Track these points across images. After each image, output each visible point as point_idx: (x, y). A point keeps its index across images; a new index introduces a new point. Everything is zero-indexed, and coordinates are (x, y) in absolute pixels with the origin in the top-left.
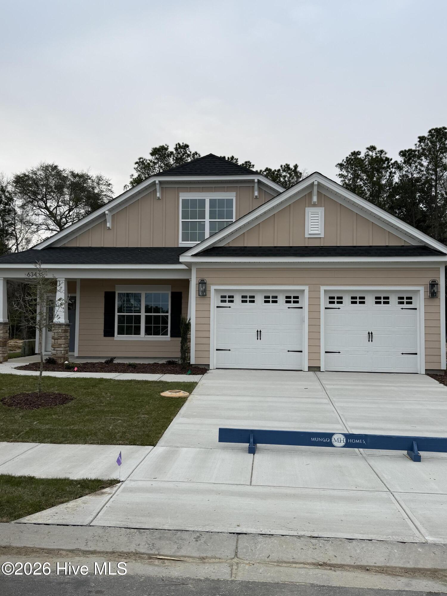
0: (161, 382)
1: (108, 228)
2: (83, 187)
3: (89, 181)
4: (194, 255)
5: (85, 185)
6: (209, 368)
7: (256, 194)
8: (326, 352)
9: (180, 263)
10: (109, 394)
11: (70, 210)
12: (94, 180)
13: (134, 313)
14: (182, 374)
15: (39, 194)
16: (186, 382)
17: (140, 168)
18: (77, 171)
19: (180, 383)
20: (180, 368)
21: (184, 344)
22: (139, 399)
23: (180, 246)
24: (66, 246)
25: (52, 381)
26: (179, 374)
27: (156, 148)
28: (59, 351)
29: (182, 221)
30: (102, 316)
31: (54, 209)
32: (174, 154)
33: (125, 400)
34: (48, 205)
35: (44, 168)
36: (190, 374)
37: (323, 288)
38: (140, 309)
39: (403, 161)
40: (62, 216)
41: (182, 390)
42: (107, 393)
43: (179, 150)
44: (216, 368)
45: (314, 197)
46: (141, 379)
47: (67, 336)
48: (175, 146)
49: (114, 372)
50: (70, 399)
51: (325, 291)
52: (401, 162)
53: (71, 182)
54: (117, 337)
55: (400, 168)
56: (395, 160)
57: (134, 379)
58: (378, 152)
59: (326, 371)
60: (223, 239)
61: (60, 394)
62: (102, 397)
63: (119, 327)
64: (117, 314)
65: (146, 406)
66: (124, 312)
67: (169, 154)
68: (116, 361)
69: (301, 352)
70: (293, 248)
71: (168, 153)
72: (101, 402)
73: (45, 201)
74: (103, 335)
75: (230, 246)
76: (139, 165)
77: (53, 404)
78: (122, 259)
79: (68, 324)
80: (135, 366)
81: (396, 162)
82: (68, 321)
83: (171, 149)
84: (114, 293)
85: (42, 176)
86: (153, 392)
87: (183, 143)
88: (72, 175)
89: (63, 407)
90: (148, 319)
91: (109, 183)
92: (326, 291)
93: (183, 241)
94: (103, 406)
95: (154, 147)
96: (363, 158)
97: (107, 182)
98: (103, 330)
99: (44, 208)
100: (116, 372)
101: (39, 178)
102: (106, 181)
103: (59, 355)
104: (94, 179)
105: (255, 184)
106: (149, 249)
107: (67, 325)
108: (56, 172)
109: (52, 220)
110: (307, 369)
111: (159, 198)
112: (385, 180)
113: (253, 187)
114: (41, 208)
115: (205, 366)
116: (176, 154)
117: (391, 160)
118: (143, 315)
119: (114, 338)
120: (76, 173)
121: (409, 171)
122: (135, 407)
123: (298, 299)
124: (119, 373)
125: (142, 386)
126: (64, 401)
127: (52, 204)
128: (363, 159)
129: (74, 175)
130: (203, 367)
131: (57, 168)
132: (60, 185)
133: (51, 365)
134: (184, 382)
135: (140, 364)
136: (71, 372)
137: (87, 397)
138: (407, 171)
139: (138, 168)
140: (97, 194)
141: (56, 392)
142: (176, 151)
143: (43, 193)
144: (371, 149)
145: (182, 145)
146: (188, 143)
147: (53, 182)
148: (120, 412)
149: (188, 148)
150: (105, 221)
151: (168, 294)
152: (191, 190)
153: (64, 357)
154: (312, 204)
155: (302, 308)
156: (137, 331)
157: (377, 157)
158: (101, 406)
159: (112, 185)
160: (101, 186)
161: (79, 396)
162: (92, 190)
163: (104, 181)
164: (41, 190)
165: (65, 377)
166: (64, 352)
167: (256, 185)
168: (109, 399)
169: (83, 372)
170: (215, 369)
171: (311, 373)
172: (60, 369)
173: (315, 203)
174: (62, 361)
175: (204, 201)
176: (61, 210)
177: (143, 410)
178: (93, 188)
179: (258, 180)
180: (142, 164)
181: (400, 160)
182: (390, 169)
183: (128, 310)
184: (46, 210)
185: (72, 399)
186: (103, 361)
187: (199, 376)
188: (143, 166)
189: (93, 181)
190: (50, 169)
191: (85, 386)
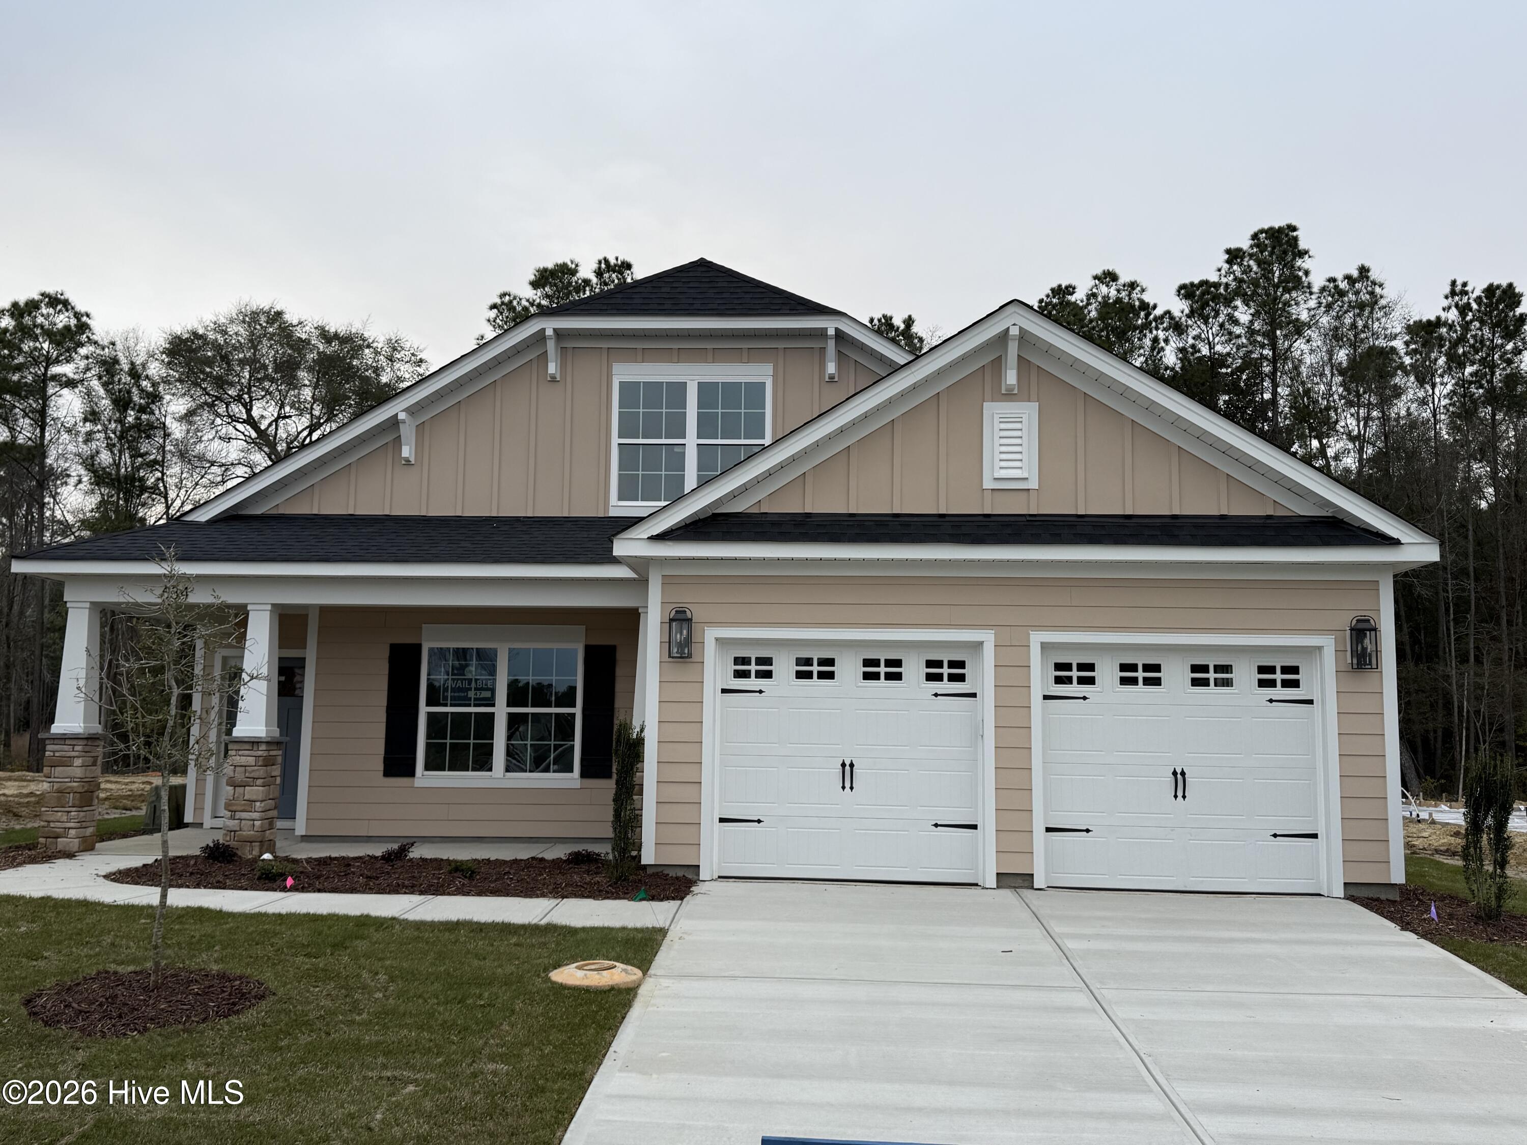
0: (551, 928)
1: (406, 461)
2: (351, 366)
3: (367, 351)
4: (657, 535)
5: (354, 363)
6: (699, 875)
7: (831, 368)
8: (1048, 830)
9: (616, 561)
10: (383, 977)
11: (312, 428)
12: (379, 350)
13: (475, 705)
14: (615, 898)
15: (232, 384)
16: (630, 927)
17: (502, 321)
18: (335, 325)
19: (614, 932)
20: (609, 877)
21: (622, 804)
22: (480, 997)
23: (613, 513)
24: (281, 511)
25: (207, 924)
26: (608, 898)
27: (545, 270)
28: (247, 822)
29: (619, 444)
30: (381, 716)
31: (270, 425)
32: (592, 287)
33: (436, 1001)
34: (255, 413)
35: (246, 316)
36: (641, 900)
37: (1037, 638)
38: (493, 691)
39: (1187, 311)
40: (292, 442)
41: (617, 960)
42: (377, 974)
43: (606, 275)
44: (720, 877)
45: (1008, 371)
46: (490, 920)
47: (273, 774)
48: (597, 265)
49: (405, 893)
50: (255, 997)
51: (1042, 647)
52: (1182, 312)
53: (318, 353)
54: (424, 778)
55: (1178, 328)
56: (1166, 309)
57: (468, 917)
58: (1124, 286)
59: (1048, 887)
60: (744, 489)
61: (222, 976)
62: (359, 988)
63: (428, 746)
64: (424, 710)
65: (501, 1024)
66: (446, 705)
67: (581, 284)
68: (416, 853)
69: (974, 827)
70: (947, 519)
71: (576, 282)
72: (355, 1008)
73: (247, 403)
74: (382, 773)
75: (762, 511)
76: (499, 311)
77: (196, 1015)
78: (442, 548)
79: (276, 740)
80: (473, 872)
81: (1168, 312)
82: (278, 730)
83: (586, 272)
84: (418, 647)
85: (240, 338)
86: (526, 966)
87: (617, 259)
88: (320, 334)
89: (226, 1028)
90: (514, 721)
91: (420, 359)
92: (1045, 646)
93: (620, 499)
94: (359, 1024)
95: (542, 267)
96: (1082, 301)
97: (413, 354)
98: (383, 756)
99: (244, 422)
100: (412, 893)
101: (233, 341)
102: (412, 352)
103: (247, 833)
104: (380, 346)
105: (829, 341)
106: (523, 521)
107: (271, 743)
108: (280, 326)
109: (264, 452)
110: (992, 882)
111: (553, 379)
112: (1142, 359)
113: (823, 350)
114: (235, 421)
115: (685, 869)
116: (597, 284)
117: (1155, 307)
118: (501, 711)
119: (414, 781)
120: (333, 330)
121: (1203, 336)
122: (466, 1029)
123: (964, 668)
124: (423, 897)
125: (492, 945)
126: (234, 1004)
127: (266, 411)
128: (1081, 304)
129: (326, 336)
130: (680, 873)
131: (281, 318)
132: (287, 361)
133: (219, 865)
134: (624, 929)
135: (488, 860)
136: (275, 890)
137: (312, 989)
138: (1197, 337)
139: (498, 321)
140: (387, 385)
141: (215, 968)
142: (597, 277)
143: (243, 381)
144: (1106, 278)
145: (615, 262)
146: (628, 259)
147: (268, 354)
148: (413, 1048)
149: (630, 270)
150: (397, 442)
151: (576, 650)
152: (646, 356)
153: (260, 839)
154: (1003, 392)
155: (974, 695)
156: (483, 762)
157: (1118, 300)
158: (353, 1022)
159: (426, 362)
160: (399, 365)
161: (285, 984)
162: (373, 375)
163: (407, 353)
164: (238, 375)
165: (252, 911)
166: (262, 824)
167: (831, 345)
168: (381, 995)
169: (310, 892)
170: (716, 880)
171: (1006, 894)
172: (244, 882)
173: (1010, 389)
174: (256, 852)
175: (682, 387)
176: (289, 428)
177: (492, 1041)
178: (377, 370)
179: (837, 329)
180: (509, 310)
181: (1179, 307)
182: (1151, 332)
183: (459, 698)
184: (248, 427)
185: (263, 997)
186: (378, 850)
187: (669, 906)
188: (512, 315)
189: (377, 353)
190: (263, 319)
191: (308, 945)
